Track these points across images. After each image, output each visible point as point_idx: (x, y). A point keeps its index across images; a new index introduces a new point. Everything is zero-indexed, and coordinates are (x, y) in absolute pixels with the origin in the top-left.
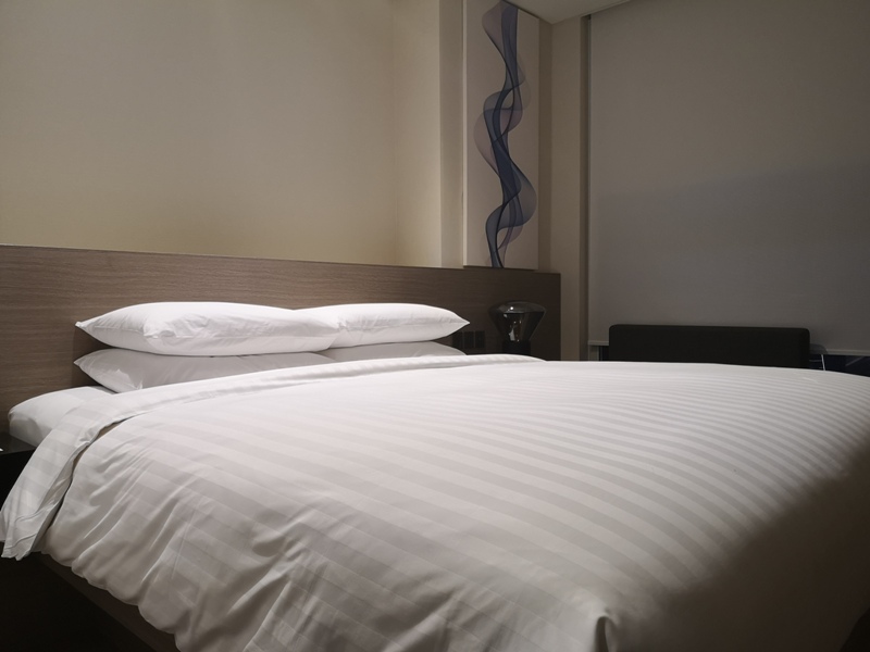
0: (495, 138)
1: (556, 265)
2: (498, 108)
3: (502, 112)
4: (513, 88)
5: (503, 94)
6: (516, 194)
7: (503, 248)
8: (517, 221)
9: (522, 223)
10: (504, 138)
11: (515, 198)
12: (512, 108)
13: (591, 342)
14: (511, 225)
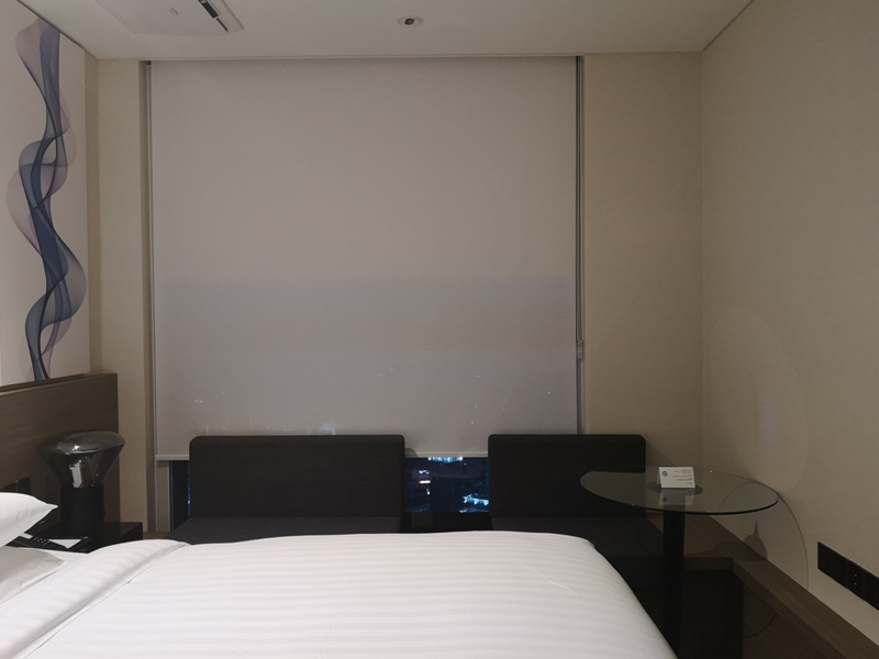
0: (35, 204)
1: (110, 363)
2: (38, 164)
3: (42, 170)
4: (56, 138)
5: (44, 144)
6: (62, 278)
7: (48, 353)
8: (65, 313)
9: (70, 315)
10: (45, 203)
11: (61, 283)
12: (55, 164)
13: (159, 457)
14: (58, 320)
